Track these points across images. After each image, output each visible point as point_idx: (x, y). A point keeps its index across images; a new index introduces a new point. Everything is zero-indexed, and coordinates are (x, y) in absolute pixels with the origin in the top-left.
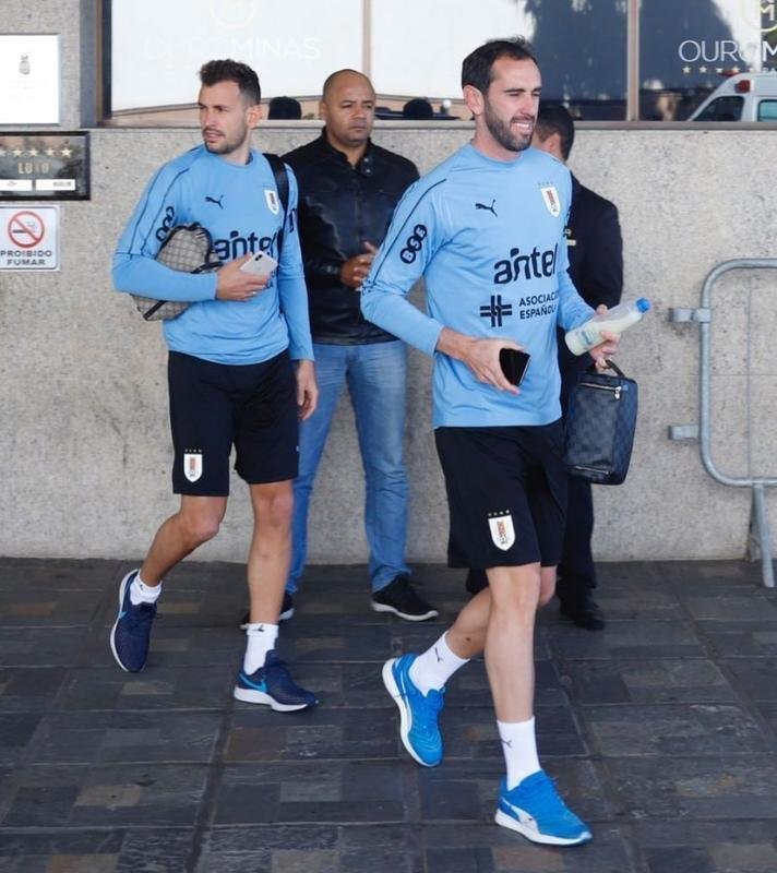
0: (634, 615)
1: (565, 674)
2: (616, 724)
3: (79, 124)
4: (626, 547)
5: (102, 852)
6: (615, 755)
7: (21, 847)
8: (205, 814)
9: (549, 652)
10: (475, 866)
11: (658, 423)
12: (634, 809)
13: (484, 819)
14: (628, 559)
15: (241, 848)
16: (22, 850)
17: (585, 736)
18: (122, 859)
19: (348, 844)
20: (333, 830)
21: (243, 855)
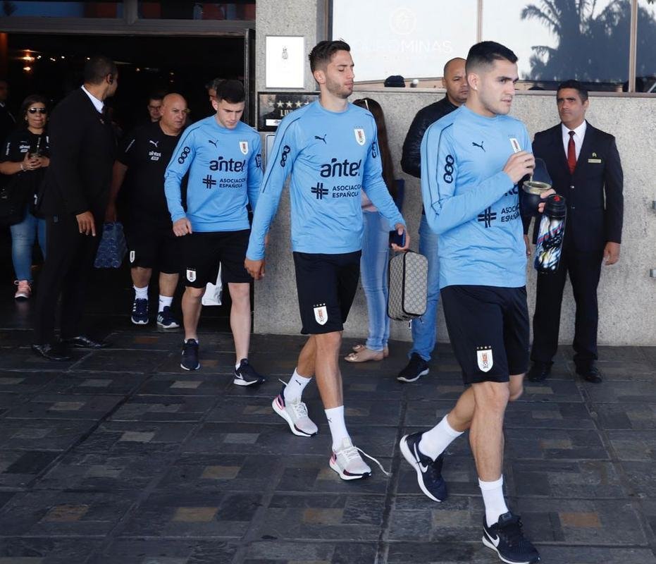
0: (630, 377)
1: (594, 410)
2: (625, 442)
3: (315, 88)
4: (624, 338)
5: (334, 508)
6: (626, 460)
7: (288, 503)
8: (391, 487)
9: (583, 397)
10: (550, 524)
11: (644, 267)
12: (639, 492)
13: (553, 496)
14: (624, 345)
15: (414, 508)
16: (288, 505)
17: (607, 448)
18: (346, 512)
19: (475, 507)
20: (465, 498)
21: (415, 512)
